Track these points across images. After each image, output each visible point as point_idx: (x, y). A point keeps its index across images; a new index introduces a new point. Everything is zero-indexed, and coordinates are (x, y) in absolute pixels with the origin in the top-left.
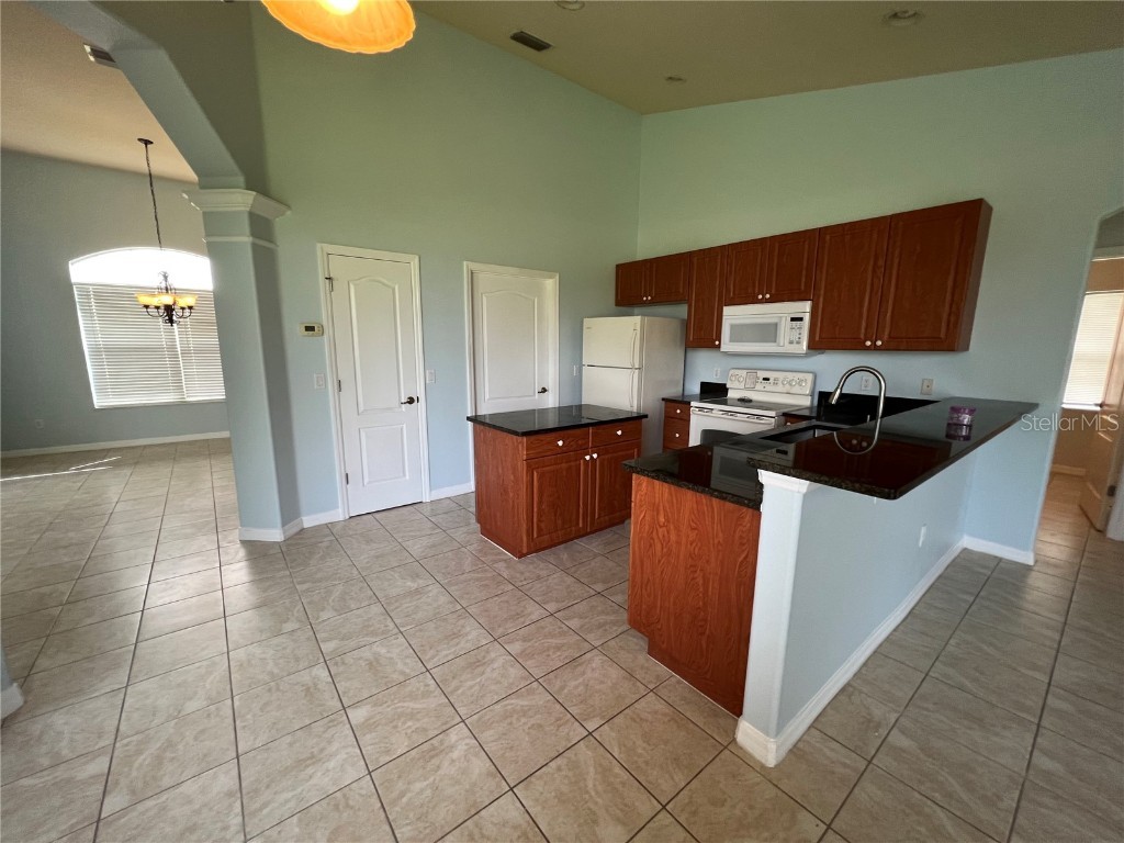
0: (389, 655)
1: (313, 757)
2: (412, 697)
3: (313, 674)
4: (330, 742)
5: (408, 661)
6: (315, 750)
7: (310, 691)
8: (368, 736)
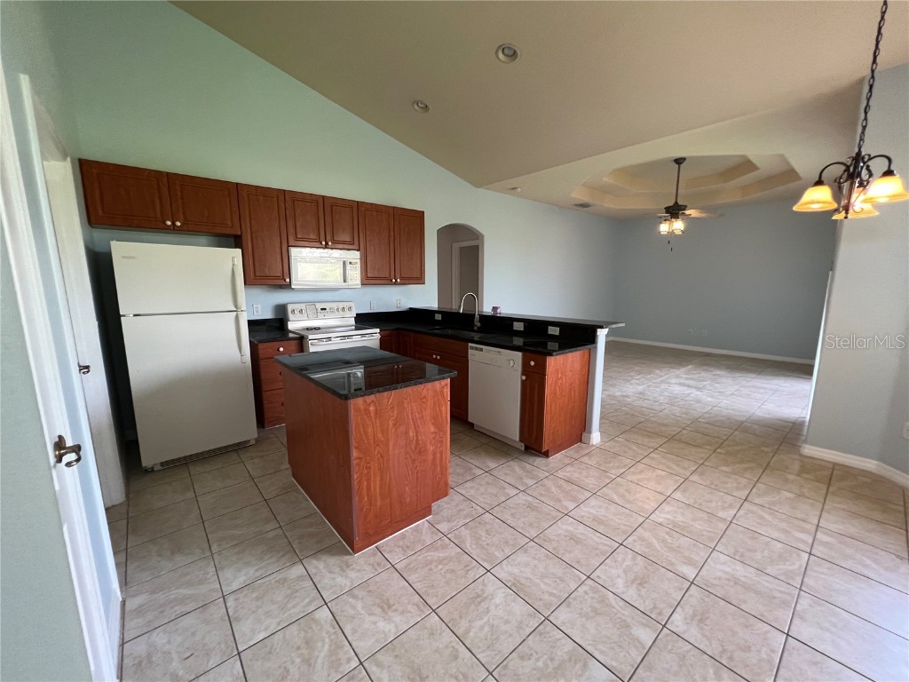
0: (622, 575)
1: (736, 583)
2: (650, 545)
3: (685, 627)
4: (720, 578)
5: (620, 559)
6: (732, 583)
7: (700, 618)
8: (697, 558)
